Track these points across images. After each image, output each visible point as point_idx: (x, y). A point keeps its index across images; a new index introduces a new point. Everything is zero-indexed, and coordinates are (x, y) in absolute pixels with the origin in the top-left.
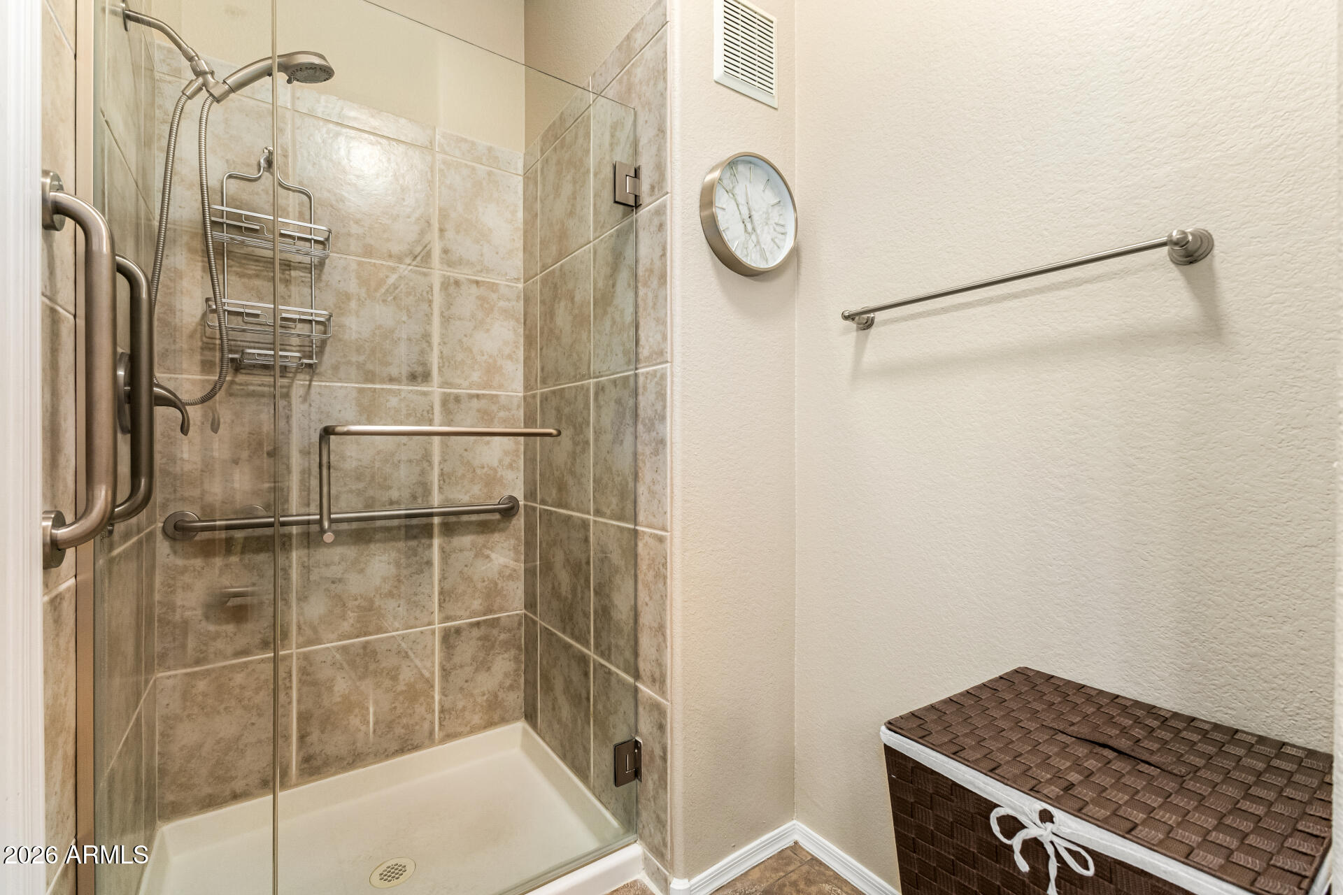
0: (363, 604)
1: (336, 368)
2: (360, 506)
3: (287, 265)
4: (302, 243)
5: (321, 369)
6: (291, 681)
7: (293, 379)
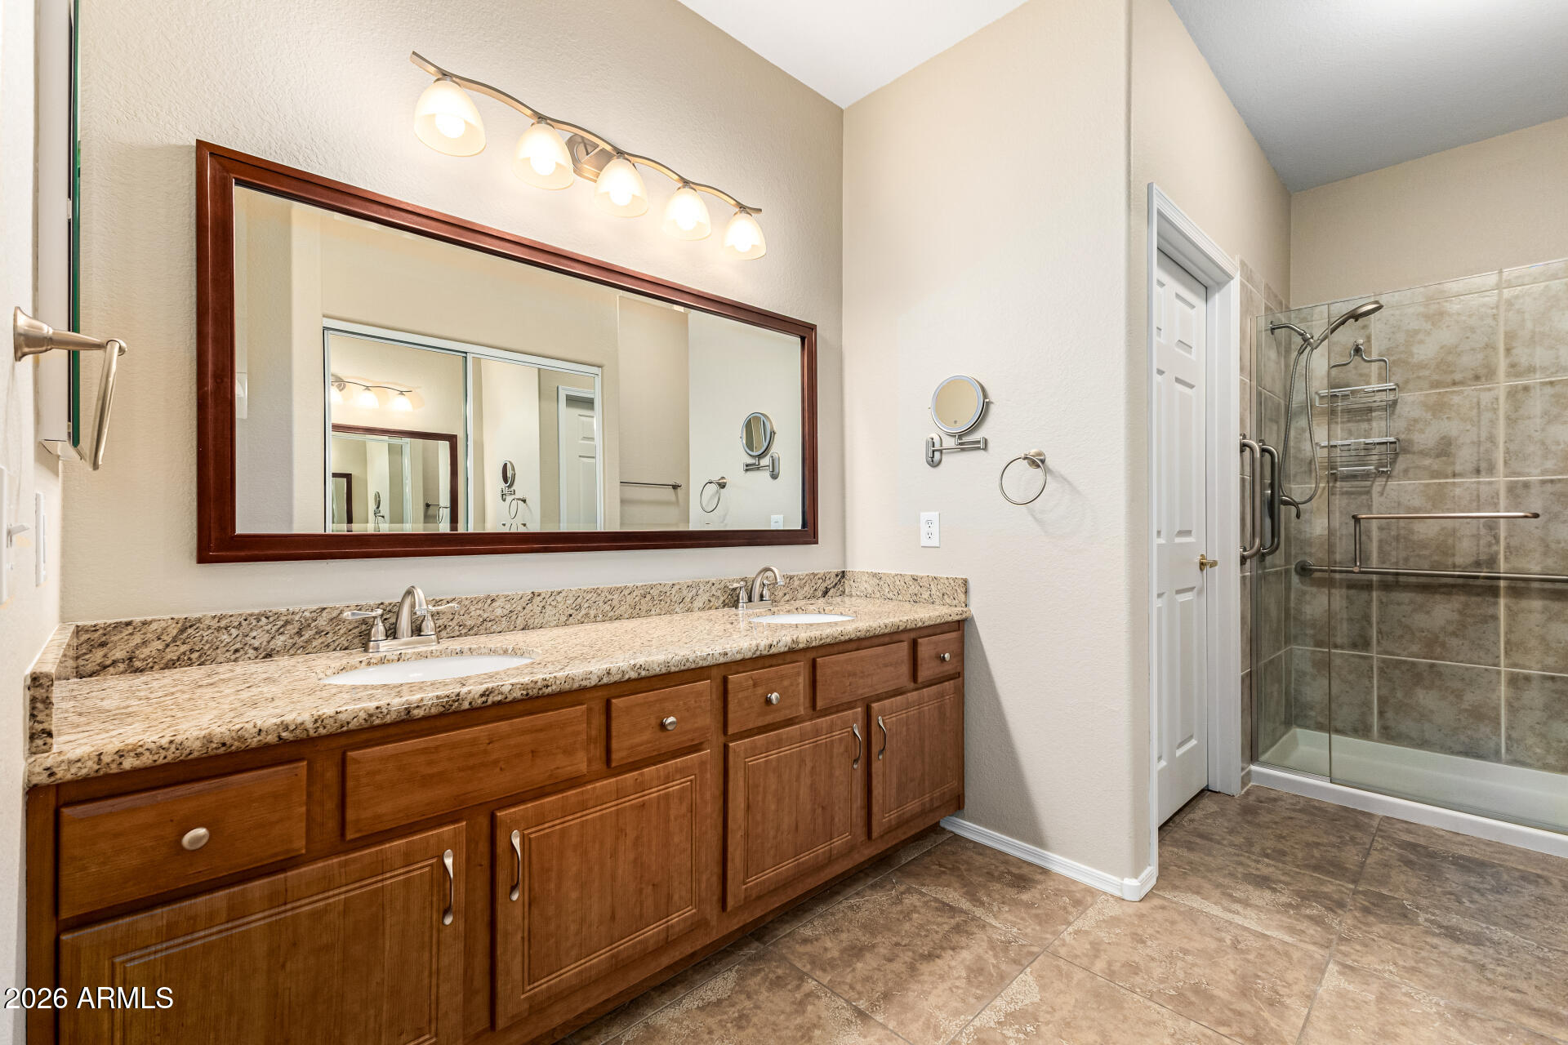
0: (1429, 636)
1: (1406, 471)
2: (1426, 567)
3: (1370, 410)
4: (1380, 393)
5: (1395, 473)
6: (1372, 673)
7: (1373, 482)
